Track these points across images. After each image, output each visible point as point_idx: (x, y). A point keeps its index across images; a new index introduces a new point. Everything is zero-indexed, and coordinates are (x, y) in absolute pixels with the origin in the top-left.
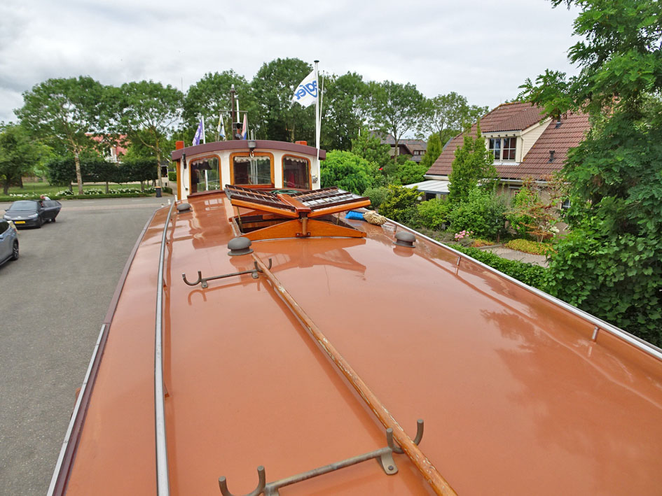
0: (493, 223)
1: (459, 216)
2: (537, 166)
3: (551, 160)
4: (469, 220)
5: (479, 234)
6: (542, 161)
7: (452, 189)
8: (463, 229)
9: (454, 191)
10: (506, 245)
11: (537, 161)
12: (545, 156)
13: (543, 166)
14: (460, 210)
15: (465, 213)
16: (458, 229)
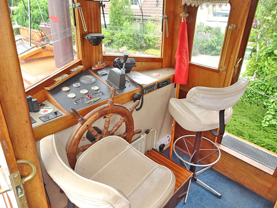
0: (138, 41)
1: (120, 39)
2: (151, 8)
3: (157, 6)
4: (126, 40)
5: (131, 47)
6: (152, 6)
7: (111, 21)
8: (123, 45)
9: (113, 23)
10: (145, 52)
11: (149, 6)
12: (153, 3)
13: (153, 9)
14: (120, 35)
15: (123, 37)
16: (120, 45)
